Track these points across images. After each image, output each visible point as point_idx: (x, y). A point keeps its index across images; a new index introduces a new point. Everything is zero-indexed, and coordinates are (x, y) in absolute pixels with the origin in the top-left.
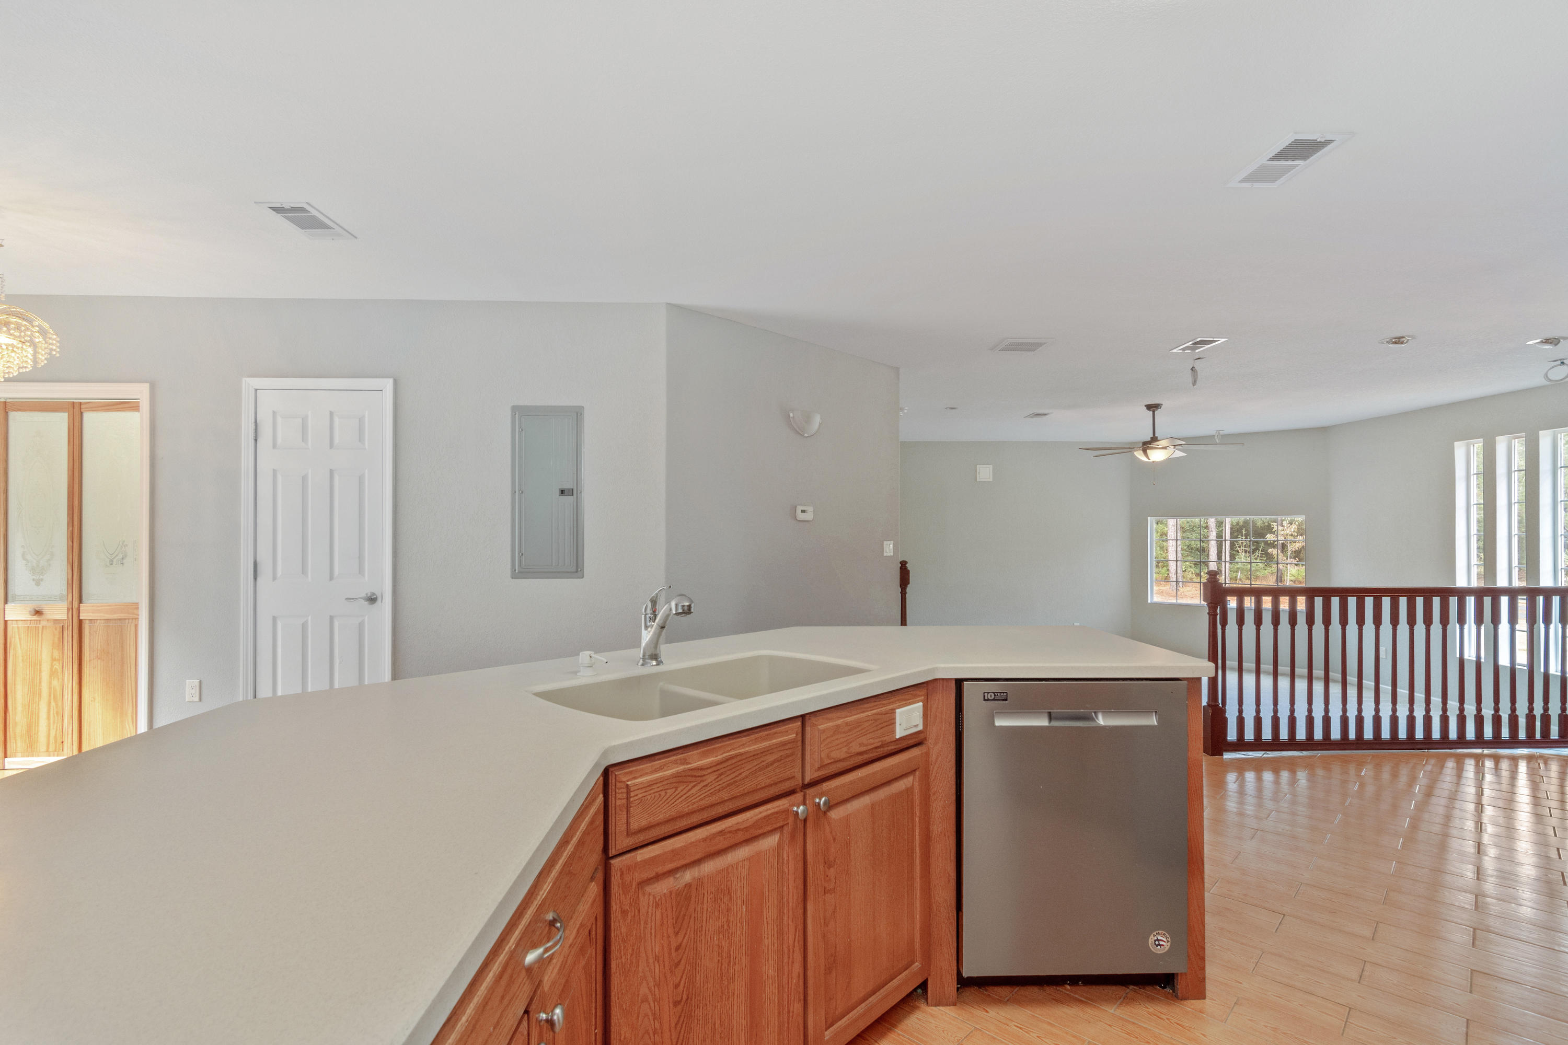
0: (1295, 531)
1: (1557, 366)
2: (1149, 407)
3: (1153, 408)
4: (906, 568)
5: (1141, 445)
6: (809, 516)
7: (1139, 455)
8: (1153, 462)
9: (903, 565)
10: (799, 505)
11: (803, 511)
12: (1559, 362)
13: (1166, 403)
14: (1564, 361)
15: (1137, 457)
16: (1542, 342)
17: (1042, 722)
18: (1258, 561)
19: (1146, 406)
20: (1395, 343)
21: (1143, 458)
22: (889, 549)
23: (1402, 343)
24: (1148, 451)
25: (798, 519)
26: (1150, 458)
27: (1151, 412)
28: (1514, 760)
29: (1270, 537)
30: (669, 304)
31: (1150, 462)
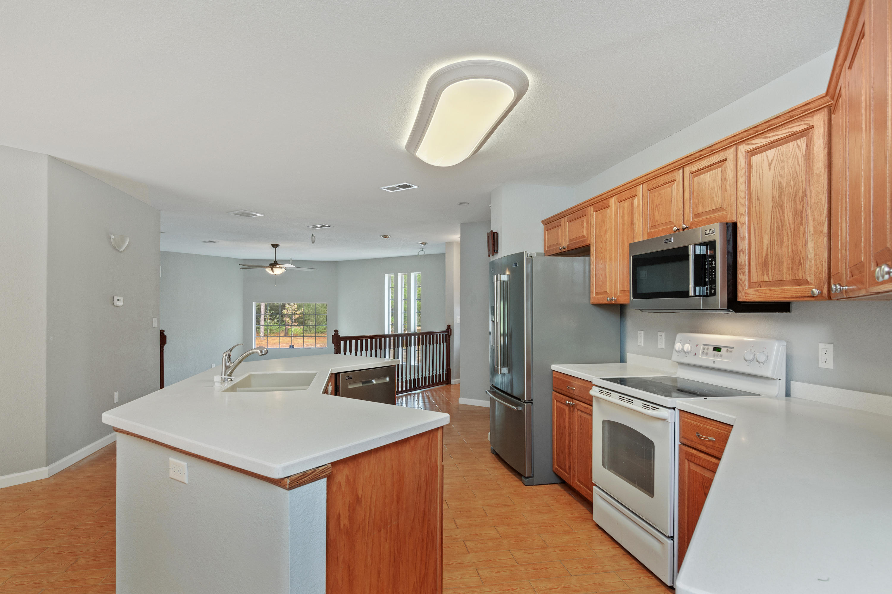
0: (296, 308)
1: (421, 251)
2: (273, 246)
3: (275, 246)
4: (164, 334)
5: (269, 265)
6: (120, 303)
7: (269, 270)
8: (275, 274)
9: (162, 332)
10: (116, 296)
11: (118, 300)
12: (421, 250)
13: (282, 245)
14: (423, 250)
15: (268, 272)
16: (421, 243)
17: (360, 385)
18: (276, 324)
19: (271, 245)
20: (385, 237)
21: (270, 272)
22: (155, 324)
23: (387, 238)
24: (274, 269)
25: (115, 305)
26: (274, 272)
27: (274, 248)
28: (418, 394)
29: (284, 312)
30: (49, 155)
31: (273, 275)
